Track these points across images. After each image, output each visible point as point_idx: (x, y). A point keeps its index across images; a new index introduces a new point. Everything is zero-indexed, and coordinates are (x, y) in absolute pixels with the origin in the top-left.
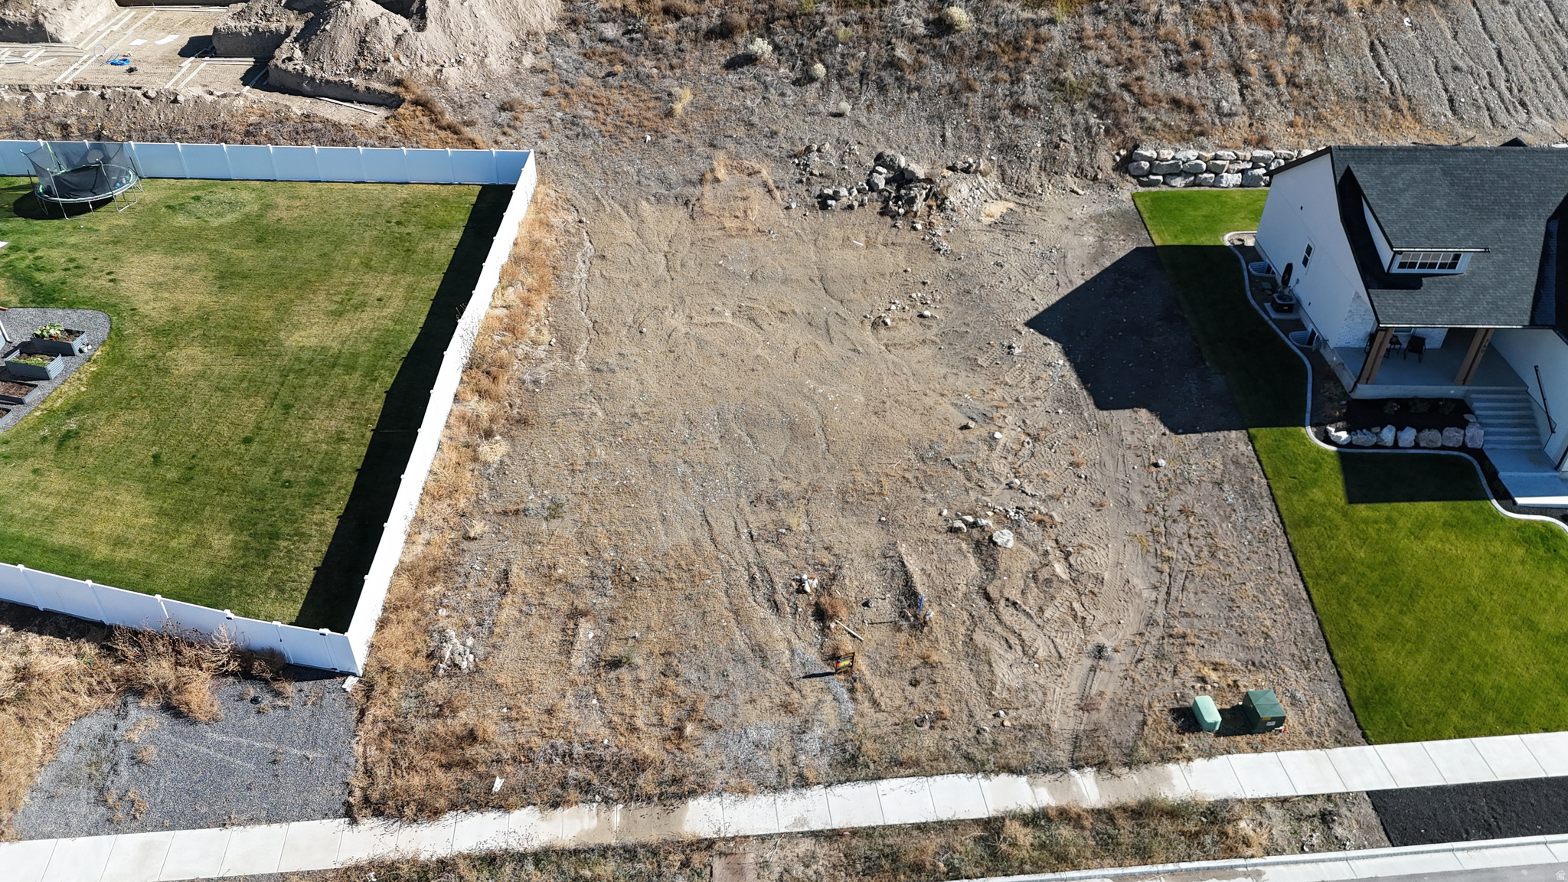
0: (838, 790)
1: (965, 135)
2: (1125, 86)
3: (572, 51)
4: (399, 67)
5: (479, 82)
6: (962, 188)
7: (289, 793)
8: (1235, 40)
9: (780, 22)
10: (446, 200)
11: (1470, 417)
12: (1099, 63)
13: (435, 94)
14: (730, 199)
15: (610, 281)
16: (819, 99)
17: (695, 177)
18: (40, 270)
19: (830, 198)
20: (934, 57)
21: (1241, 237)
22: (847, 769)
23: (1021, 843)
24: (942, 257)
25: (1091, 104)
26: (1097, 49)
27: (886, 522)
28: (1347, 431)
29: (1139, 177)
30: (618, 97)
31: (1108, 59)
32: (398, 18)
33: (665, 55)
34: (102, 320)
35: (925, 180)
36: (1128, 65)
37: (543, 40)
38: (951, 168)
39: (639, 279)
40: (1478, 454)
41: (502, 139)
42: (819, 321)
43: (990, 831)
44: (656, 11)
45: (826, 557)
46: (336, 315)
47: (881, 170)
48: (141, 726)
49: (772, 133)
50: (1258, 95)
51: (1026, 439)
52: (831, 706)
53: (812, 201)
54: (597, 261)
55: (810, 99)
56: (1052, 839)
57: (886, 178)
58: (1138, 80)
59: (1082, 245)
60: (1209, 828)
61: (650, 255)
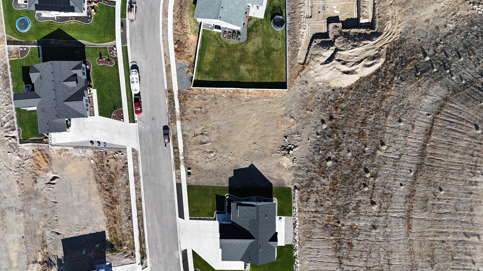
0: (181, 135)
1: (303, 162)
2: (312, 190)
3: (326, 91)
4: (312, 62)
5: (312, 76)
6: (288, 159)
7: (180, 85)
8: (324, 213)
9: (332, 130)
10: (281, 77)
11: (229, 214)
12: (318, 187)
13: (307, 70)
14: (287, 122)
15: (264, 105)
16: (313, 136)
17: (292, 116)
18: (256, 27)
19: (286, 138)
20: (321, 158)
21: (275, 200)
22: (184, 136)
23: (176, 150)
24: (270, 154)
25: (308, 184)
26: (321, 187)
27: (215, 142)
28: (228, 198)
29: (294, 189)
30: (312, 101)
31: (319, 189)
32: (325, 59)
33: (325, 108)
34: (245, 40)
35: (288, 153)
36: (317, 192)
37: (328, 85)
38: (295, 158)
39: (264, 109)
40: (225, 213)
41: (298, 83)
42: (255, 135)
43: (177, 148)
44: (337, 106)
45: (210, 134)
46: (248, 70)
47: (293, 146)
48: (187, 69)
49: (303, 128)
50: (310, 214)
51: (229, 160)
52: (191, 134)
53: (286, 135)
54: (269, 102)
55: (313, 135)
56: (176, 153)
57: (291, 147)
58: (314, 193)
59: (273, 176)
60: (177, 167)
61: (271, 110)
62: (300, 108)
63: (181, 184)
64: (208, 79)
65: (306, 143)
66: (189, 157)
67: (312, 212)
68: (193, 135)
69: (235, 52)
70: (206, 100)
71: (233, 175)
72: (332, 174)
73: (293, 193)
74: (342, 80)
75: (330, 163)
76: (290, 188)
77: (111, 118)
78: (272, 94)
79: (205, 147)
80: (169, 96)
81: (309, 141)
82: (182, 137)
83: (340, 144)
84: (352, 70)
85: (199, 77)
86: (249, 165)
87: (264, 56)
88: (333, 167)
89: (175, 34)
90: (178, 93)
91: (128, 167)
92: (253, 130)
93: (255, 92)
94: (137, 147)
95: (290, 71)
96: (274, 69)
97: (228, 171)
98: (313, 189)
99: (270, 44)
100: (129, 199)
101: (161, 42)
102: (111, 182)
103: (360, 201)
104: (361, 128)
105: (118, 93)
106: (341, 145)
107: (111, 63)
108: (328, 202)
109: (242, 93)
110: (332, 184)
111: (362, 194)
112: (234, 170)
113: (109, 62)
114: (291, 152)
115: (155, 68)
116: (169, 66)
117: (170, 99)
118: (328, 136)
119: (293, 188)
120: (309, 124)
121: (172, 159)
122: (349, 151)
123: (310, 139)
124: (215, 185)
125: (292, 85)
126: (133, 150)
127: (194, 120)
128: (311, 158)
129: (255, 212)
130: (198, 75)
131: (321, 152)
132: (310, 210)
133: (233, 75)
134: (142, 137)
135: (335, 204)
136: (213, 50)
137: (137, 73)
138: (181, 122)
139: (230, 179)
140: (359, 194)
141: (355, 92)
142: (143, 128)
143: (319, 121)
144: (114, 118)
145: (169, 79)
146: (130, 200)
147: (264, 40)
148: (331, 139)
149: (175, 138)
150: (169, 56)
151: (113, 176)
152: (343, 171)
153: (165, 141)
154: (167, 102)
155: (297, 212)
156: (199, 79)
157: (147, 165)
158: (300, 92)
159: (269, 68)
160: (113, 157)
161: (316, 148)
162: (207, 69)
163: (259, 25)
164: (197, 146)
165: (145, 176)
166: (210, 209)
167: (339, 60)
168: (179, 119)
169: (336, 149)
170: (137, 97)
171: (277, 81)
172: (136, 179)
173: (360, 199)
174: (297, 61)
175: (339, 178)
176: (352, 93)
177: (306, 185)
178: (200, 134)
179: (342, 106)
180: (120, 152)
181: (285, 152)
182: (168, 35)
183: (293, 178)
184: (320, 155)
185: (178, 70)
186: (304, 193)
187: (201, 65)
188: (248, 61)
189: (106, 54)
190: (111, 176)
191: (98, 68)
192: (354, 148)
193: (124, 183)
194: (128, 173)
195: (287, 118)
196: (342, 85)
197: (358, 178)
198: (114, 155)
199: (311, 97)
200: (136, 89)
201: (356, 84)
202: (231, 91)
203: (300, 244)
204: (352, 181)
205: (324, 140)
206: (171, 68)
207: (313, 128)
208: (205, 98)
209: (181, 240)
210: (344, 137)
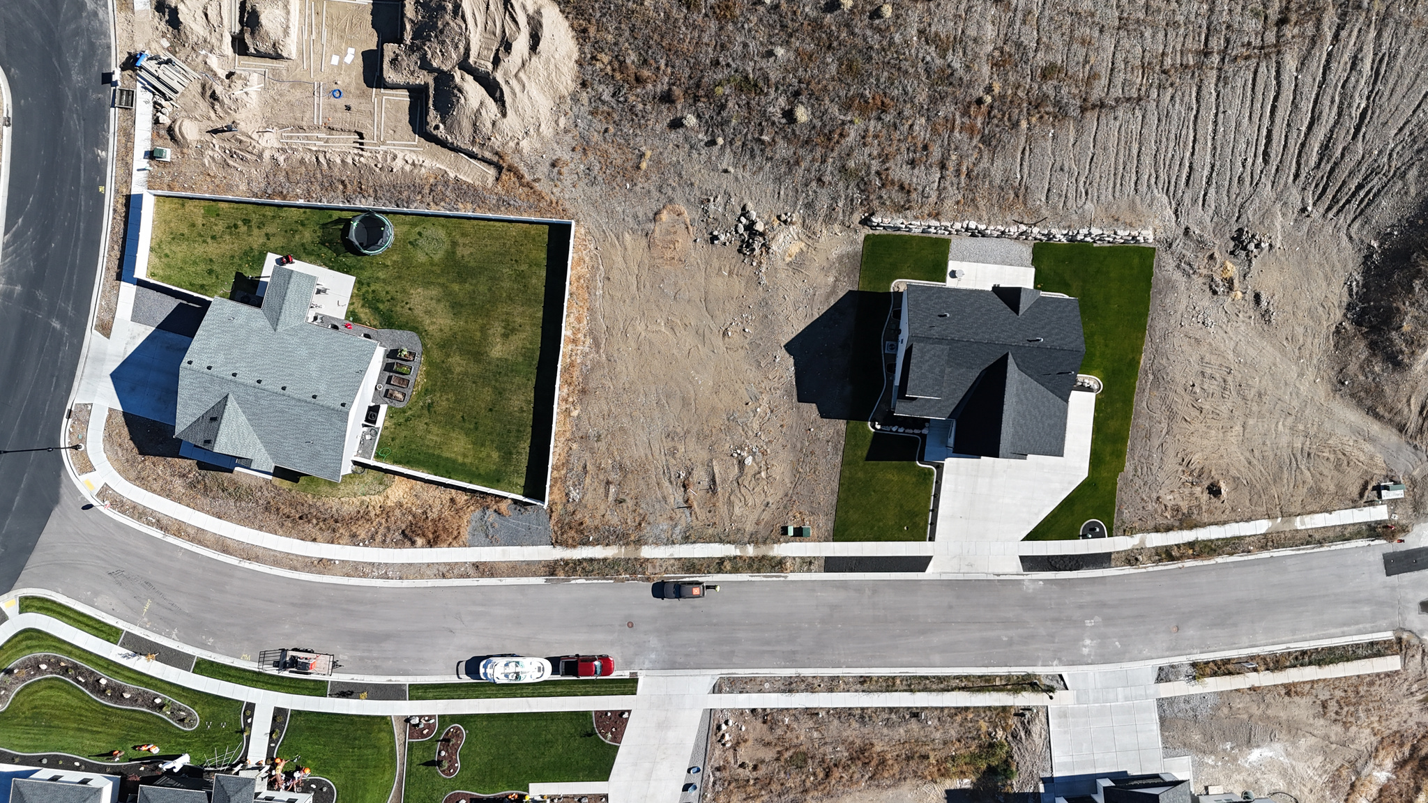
0: (683, 546)
1: (791, 194)
2: (878, 173)
3: (585, 109)
4: (496, 142)
5: (538, 145)
6: (781, 238)
7: (535, 538)
8: (949, 144)
9: (702, 99)
10: (534, 239)
11: (927, 425)
12: (870, 155)
13: (518, 160)
14: (668, 233)
15: (612, 298)
16: (718, 157)
17: (651, 215)
18: (378, 301)
19: (716, 238)
20: (783, 138)
21: (899, 285)
22: (686, 539)
23: (728, 565)
24: (761, 289)
25: (858, 185)
26: (872, 145)
27: (711, 449)
28: (882, 425)
29: (871, 227)
30: (611, 150)
31: (875, 153)
32: (490, 102)
33: (637, 115)
34: (416, 338)
35: (762, 234)
36: (885, 158)
37: (569, 100)
38: (779, 217)
39: (625, 296)
40: (924, 437)
41: (555, 190)
42: (701, 331)
43: (721, 561)
44: (632, 79)
45: (689, 463)
46: (505, 336)
47: (743, 220)
48: (491, 516)
49: (692, 184)
50: (947, 184)
51: (768, 411)
52: (684, 518)
53: (707, 236)
54: (606, 282)
55: (714, 158)
56: (736, 565)
57: (744, 226)
58: (887, 169)
59: (826, 285)
60: (778, 565)
61: (629, 277)
62: (630, 190)
63: (827, 559)
64: (524, 456)
65: (737, 179)
66: (749, 527)
67: (942, 177)
68: (687, 512)
69: (450, 371)
70: (585, 467)
71: (814, 405)
72: (834, 110)
73: (880, 231)
74: (557, 56)
75: (802, 114)
76: (867, 238)
77: (617, 748)
78: (583, 270)
79: (724, 481)
80: (567, 574)
81: (731, 169)
82: (691, 546)
83: (746, 78)
84: (529, 23)
85: (515, 480)
86: (788, 355)
87: (467, 285)
88: (813, 106)
89: (385, 541)
90: (558, 547)
91: (764, 710)
92: (685, 333)
93: (572, 319)
94: (709, 677)
95: (518, 209)
96: (508, 258)
97: (801, 417)
98: (874, 169)
99: (432, 264)
100: (859, 712)
101: (406, 583)
102: (805, 761)
103: (921, 32)
104: (704, 11)
105: (546, 720)
106: (751, 76)
107: (457, 734)
108: (916, 128)
109: (573, 358)
110: (864, 111)
111: (901, 25)
112: (800, 400)
113: (453, 741)
114: (760, 227)
115: (479, 609)
116: (476, 566)
117: (574, 571)
118: (719, 113)
119: (867, 231)
120: (679, 167)
121: (753, 579)
122: (770, 54)
123: (724, 166)
124: (840, 458)
125: (560, 208)
126: (717, 689)
127: (643, 505)
128: (783, 169)
129: (929, 347)
130: (510, 482)
131: (765, 138)
132: (936, 184)
133: (517, 380)
134: (682, 660)
135: (925, 107)
136: (437, 435)
137: (490, 662)
138: (646, 544)
139: (824, 414)
140: (901, 34)
141: (594, 21)
142: (653, 656)
143: (673, 135)
144: (618, 737)
145: (515, 569)
146: (863, 709)
147: (420, 279)
148: (730, 104)
149: (691, 566)
150: (449, 564)
151: (787, 755)
152: (827, 76)
153: (698, 597)
154: (582, 581)
155: (937, 224)
156: (522, 481)
157: (764, 652)
158: (582, 184)
159: (504, 271)
160: (732, 750)
161: (752, 150)
162: (495, 455)
163: (373, 291)
164: (720, 504)
165: (796, 661)
166: (908, 478)
167: (496, 62)
168: (637, 549)
169: (762, 91)
170: (562, 666)
171: (545, 250)
172: (803, 686)
173: (914, 32)
174: (490, 186)
175: (849, 90)
176: (598, 31)
177: (862, 191)
178: (685, 491)
179: (633, 62)
180: (719, 728)
181: (757, 246)
182: (386, 564)
183: (837, 228)
184: (777, 139)
185: (492, 542)
186: (885, 197)
187: (482, 472)
188: (478, 334)
189: (429, 748)
190: (786, 761)
191: (468, 774)
192: (762, 36)
193: (811, 724)
194: (782, 710)
195: (658, 230)
196: (570, 58)
197: (853, 34)
198: (728, 745)
199: (599, 153)
200: (539, 668)
201: (570, 16)
202: (566, 390)
203: (1034, 221)
204: (860, 51)
205: (733, 124)
206: (483, 560)
207: (695, 154)
208: (580, 468)
209: (990, 571)
210: (728, 65)
